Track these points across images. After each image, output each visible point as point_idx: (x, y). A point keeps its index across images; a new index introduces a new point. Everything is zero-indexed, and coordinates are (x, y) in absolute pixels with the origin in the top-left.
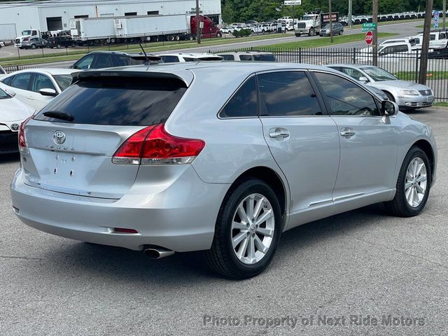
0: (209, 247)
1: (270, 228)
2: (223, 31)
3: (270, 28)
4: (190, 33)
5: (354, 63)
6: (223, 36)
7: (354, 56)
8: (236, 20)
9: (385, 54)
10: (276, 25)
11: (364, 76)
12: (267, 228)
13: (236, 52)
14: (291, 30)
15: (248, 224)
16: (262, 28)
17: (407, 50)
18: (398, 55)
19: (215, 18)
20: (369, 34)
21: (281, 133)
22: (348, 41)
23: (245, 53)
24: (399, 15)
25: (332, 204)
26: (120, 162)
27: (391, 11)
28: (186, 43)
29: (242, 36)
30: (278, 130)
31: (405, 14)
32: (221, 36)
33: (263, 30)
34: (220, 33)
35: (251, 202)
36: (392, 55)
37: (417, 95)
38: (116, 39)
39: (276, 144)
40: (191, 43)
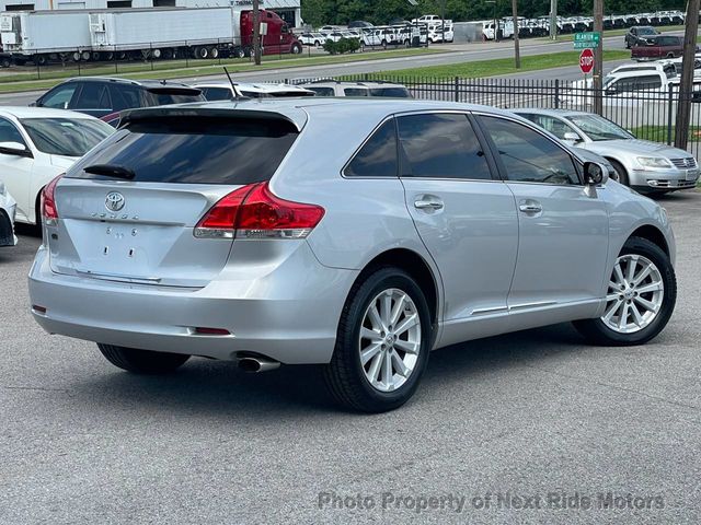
0: (328, 360)
1: (415, 342)
2: (305, 40)
3: (398, 37)
4: (240, 43)
5: (557, 107)
6: (305, 50)
7: (557, 95)
8: (330, 19)
9: (617, 92)
10: (410, 31)
11: (573, 131)
12: (410, 341)
13: (339, 83)
14: (439, 42)
15: (383, 333)
16: (382, 36)
17: (659, 85)
18: (641, 95)
19: (288, 14)
20: (587, 53)
21: (431, 203)
22: (549, 65)
23: (354, 86)
24: (649, 16)
25: (506, 314)
26: (206, 235)
27: (634, 8)
28: (230, 64)
29: (342, 52)
30: (426, 197)
31: (660, 15)
32: (300, 50)
33: (384, 40)
34: (299, 44)
35: (388, 301)
36: (630, 94)
37: (669, 167)
38: (91, 53)
39: (423, 217)
40: (241, 63)
